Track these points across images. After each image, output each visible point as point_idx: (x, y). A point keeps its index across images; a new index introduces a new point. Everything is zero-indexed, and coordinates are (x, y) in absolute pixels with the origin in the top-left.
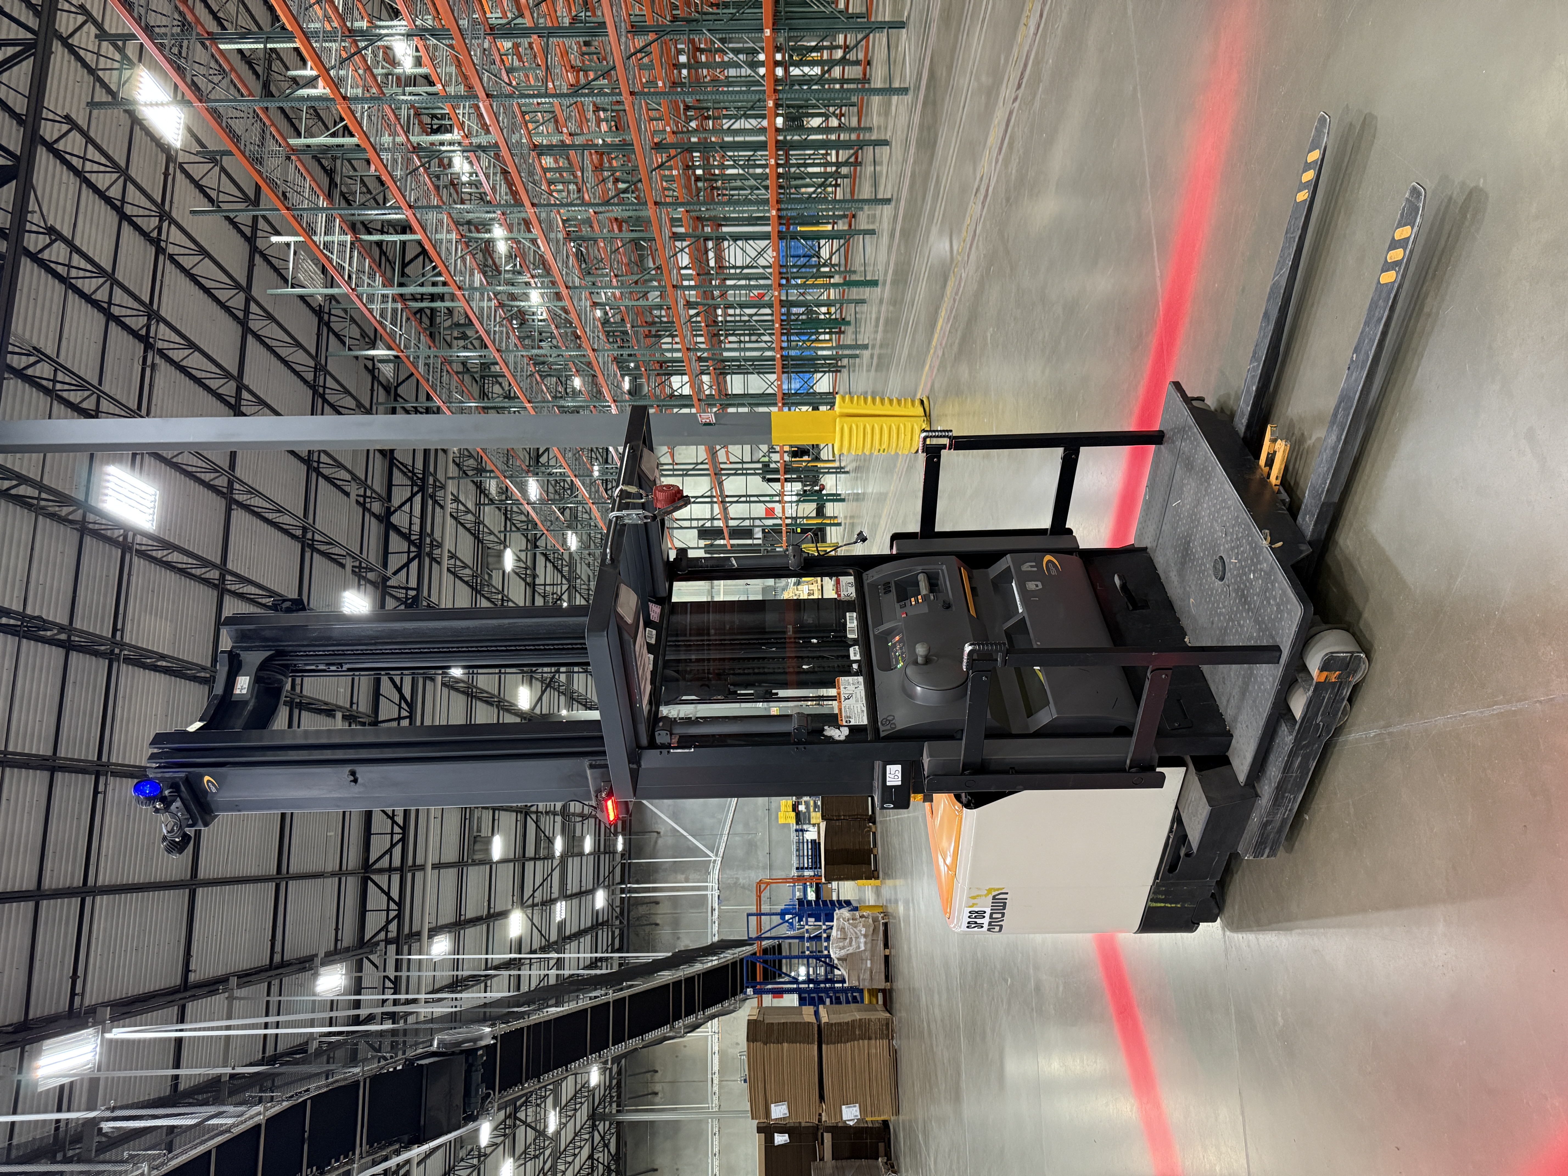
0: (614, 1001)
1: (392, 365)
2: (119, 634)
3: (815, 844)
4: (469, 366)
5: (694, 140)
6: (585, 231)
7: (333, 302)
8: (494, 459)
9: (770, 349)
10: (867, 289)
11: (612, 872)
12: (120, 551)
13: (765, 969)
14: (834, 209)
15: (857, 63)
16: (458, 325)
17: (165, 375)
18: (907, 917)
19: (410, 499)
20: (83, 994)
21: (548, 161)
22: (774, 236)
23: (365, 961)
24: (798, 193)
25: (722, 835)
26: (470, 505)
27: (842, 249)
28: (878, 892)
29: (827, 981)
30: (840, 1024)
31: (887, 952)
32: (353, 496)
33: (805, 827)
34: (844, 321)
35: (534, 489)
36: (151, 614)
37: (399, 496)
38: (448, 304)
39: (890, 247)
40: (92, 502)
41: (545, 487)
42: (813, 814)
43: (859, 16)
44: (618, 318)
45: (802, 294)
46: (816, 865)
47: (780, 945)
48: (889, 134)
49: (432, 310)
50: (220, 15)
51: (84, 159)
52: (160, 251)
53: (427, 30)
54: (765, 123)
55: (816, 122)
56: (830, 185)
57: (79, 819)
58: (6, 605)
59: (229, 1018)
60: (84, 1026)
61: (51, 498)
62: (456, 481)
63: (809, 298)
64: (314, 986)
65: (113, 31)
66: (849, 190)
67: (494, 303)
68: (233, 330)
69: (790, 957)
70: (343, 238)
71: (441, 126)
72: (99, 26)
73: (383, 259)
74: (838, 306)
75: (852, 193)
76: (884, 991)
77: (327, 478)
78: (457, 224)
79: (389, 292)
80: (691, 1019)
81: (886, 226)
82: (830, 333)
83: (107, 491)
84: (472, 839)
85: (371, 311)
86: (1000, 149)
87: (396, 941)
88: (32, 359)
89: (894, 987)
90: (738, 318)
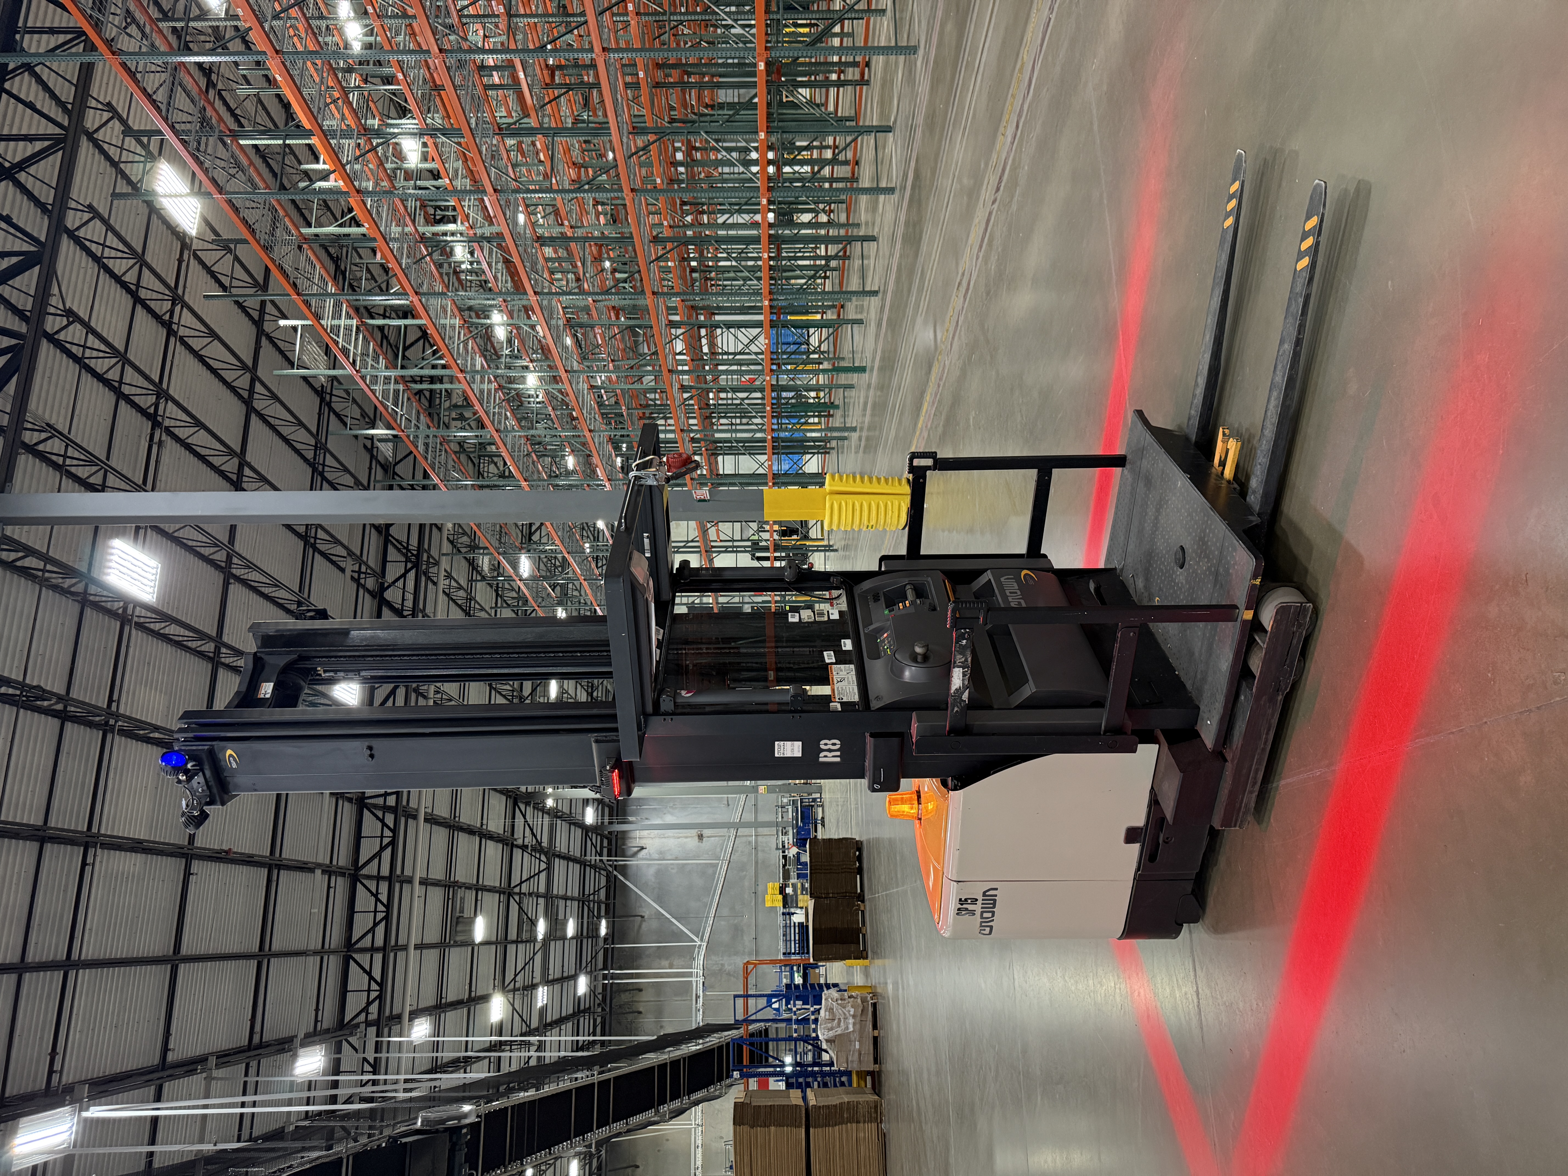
0: (599, 1083)
1: (390, 444)
2: (114, 705)
3: (803, 927)
4: (466, 445)
5: (689, 233)
6: (584, 318)
7: (335, 383)
8: (488, 536)
9: (760, 431)
10: (855, 375)
11: (594, 957)
12: (118, 624)
13: (752, 1053)
14: (823, 300)
15: (846, 163)
16: (456, 406)
17: (171, 452)
18: (896, 998)
19: (404, 576)
20: (61, 1072)
21: (548, 251)
22: (767, 325)
23: (344, 1043)
24: (789, 284)
25: (707, 917)
26: (463, 583)
27: (831, 338)
28: (866, 972)
29: (815, 1064)
30: (828, 1107)
31: (876, 1033)
32: (348, 573)
33: (792, 910)
34: (832, 405)
35: (526, 566)
36: (146, 686)
37: (393, 571)
38: (448, 386)
39: (877, 336)
40: (95, 574)
41: (537, 563)
42: (800, 897)
43: (848, 119)
44: (613, 400)
45: (793, 379)
46: (803, 948)
47: (766, 1030)
48: (876, 230)
49: (431, 391)
50: (238, 112)
51: (104, 245)
52: (171, 333)
53: (438, 129)
54: (758, 218)
55: (806, 218)
56: (820, 277)
57: (65, 891)
58: (6, 674)
59: (207, 1096)
60: (61, 1104)
61: (55, 569)
62: (449, 558)
63: (799, 383)
64: (292, 1069)
65: (136, 128)
66: (837, 281)
67: (494, 385)
68: (237, 409)
69: (777, 1040)
70: (349, 322)
71: (444, 217)
72: (124, 122)
73: (385, 342)
74: (827, 390)
75: (841, 284)
76: (871, 1073)
77: (323, 554)
78: (460, 310)
79: (392, 373)
80: (676, 1104)
81: (873, 315)
82: (819, 416)
83: (111, 564)
84: (454, 920)
85: (373, 392)
86: (981, 247)
87: (377, 1023)
88: (44, 435)
89: (883, 1069)
90: (730, 402)
